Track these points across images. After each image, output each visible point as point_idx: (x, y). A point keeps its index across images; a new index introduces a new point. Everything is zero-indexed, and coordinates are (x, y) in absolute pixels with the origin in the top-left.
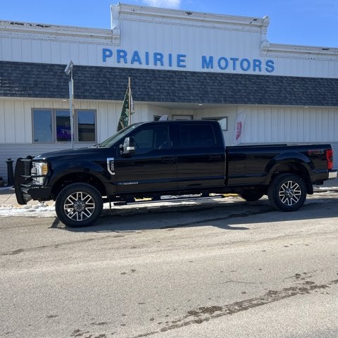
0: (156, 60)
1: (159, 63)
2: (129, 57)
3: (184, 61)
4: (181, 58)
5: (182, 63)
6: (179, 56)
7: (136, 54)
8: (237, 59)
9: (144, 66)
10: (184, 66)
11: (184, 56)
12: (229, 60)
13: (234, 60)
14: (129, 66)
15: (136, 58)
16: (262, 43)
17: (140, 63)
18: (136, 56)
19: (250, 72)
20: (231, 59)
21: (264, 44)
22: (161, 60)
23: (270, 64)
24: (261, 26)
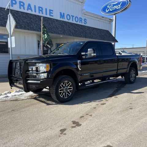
0: (39, 10)
1: (41, 12)
2: (26, 6)
3: (52, 13)
4: (51, 12)
5: (51, 14)
6: (50, 10)
7: (29, 5)
8: (74, 16)
9: (33, 13)
10: (52, 16)
11: (53, 11)
12: (71, 16)
13: (73, 16)
14: (26, 11)
15: (29, 8)
16: (82, 10)
17: (32, 11)
18: (29, 7)
19: (78, 23)
20: (72, 16)
21: (84, 11)
22: (42, 11)
23: (85, 20)
24: (82, 3)
